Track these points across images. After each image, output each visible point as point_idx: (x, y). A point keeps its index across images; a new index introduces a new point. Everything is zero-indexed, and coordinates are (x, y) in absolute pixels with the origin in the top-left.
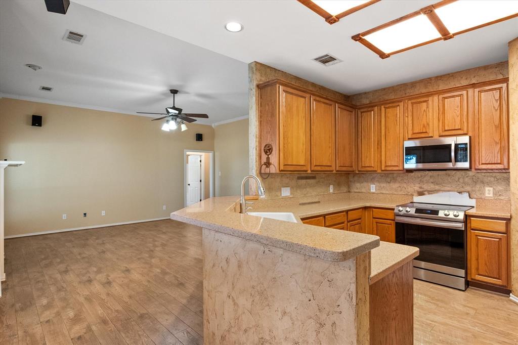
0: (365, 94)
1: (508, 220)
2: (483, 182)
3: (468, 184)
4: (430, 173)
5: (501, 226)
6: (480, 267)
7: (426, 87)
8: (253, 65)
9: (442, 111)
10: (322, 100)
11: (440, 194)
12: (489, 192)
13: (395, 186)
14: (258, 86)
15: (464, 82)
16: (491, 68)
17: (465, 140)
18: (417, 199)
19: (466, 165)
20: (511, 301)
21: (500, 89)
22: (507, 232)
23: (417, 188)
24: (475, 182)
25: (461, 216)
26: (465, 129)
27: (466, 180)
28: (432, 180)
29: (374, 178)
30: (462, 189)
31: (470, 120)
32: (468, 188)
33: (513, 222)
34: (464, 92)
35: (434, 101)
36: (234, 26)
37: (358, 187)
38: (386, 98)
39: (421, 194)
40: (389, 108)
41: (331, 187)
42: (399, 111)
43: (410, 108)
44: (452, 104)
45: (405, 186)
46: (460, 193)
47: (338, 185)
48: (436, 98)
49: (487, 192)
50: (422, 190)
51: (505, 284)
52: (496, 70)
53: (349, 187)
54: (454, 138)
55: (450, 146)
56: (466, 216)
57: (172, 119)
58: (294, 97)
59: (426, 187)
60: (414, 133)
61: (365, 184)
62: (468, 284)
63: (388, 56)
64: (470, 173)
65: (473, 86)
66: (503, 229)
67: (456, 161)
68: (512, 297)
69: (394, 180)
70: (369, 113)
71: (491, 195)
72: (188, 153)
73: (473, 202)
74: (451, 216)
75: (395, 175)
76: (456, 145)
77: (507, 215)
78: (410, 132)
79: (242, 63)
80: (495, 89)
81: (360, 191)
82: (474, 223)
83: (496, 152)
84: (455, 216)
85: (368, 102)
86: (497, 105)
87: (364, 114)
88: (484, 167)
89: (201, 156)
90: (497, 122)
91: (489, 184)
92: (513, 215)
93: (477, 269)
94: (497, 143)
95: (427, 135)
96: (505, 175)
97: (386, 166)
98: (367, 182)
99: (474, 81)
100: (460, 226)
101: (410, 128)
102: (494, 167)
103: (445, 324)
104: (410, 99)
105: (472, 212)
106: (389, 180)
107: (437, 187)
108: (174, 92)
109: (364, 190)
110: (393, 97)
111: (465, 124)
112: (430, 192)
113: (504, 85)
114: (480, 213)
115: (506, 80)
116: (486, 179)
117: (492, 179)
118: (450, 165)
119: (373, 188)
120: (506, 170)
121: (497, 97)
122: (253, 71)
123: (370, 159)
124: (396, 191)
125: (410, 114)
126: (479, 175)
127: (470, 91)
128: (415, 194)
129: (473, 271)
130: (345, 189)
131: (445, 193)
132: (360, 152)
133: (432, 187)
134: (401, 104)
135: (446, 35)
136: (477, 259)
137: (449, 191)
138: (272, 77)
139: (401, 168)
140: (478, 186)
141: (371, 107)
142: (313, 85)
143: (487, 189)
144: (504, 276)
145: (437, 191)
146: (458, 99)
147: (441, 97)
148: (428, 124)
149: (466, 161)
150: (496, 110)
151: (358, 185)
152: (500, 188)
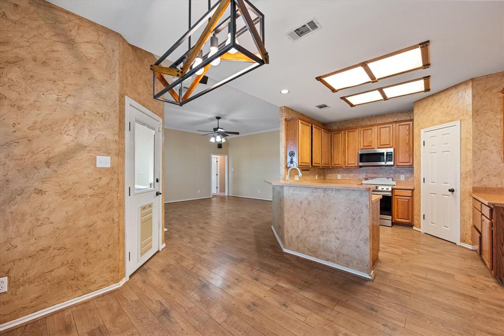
0: (335, 123)
1: (413, 190)
2: (399, 173)
3: (392, 174)
4: (372, 168)
5: (409, 193)
6: (399, 215)
7: (370, 121)
8: (283, 108)
9: (379, 135)
10: (317, 127)
11: (377, 179)
12: (402, 177)
13: (352, 175)
14: (286, 120)
15: (391, 120)
16: (404, 113)
17: (391, 150)
18: (364, 182)
19: (392, 163)
20: (414, 230)
21: (409, 124)
22: (412, 196)
23: (364, 176)
24: (396, 172)
25: (390, 189)
26: (391, 144)
27: (391, 171)
28: (373, 172)
29: (339, 171)
30: (389, 176)
31: (394, 139)
32: (392, 176)
33: (415, 191)
34: (391, 125)
35: (375, 129)
36: (285, 92)
37: (330, 176)
38: (348, 126)
39: (366, 179)
40: (350, 132)
41: (316, 176)
42: (356, 133)
43: (362, 132)
44: (385, 131)
45: (358, 175)
46: (387, 178)
47: (320, 175)
48: (376, 127)
49: (401, 177)
50: (366, 177)
51: (411, 222)
52: (406, 114)
53: (324, 176)
54: (386, 149)
55: (384, 153)
56: (392, 189)
57: (218, 135)
58: (305, 126)
59: (369, 175)
60: (364, 146)
61: (334, 174)
62: (393, 224)
63: (355, 106)
64: (393, 168)
65: (396, 122)
66: (410, 195)
67: (387, 161)
68: (414, 228)
69: (351, 172)
70: (338, 135)
71: (404, 179)
72: (213, 156)
73: (394, 183)
74: (385, 189)
75: (352, 169)
76: (387, 153)
77: (412, 188)
78: (362, 146)
79: (276, 106)
80: (407, 124)
81: (330, 178)
82: (397, 192)
83: (407, 156)
84: (387, 189)
85: (336, 128)
86: (407, 132)
87: (335, 135)
88: (401, 164)
89: (217, 158)
90: (407, 142)
91: (403, 173)
92: (415, 188)
93: (398, 216)
94: (407, 152)
95: (370, 147)
96: (411, 169)
97: (348, 164)
98: (336, 173)
99: (395, 120)
100: (389, 194)
101: (362, 143)
102: (406, 164)
103: (385, 238)
104: (362, 128)
105: (394, 187)
106: (348, 172)
107: (376, 175)
108: (218, 118)
109: (333, 178)
110: (351, 126)
111: (391, 142)
112: (372, 178)
113: (411, 122)
114: (399, 187)
115: (412, 120)
116: (401, 171)
117: (404, 171)
118: (383, 163)
119: (339, 177)
120: (412, 166)
121: (408, 128)
122: (283, 111)
123: (338, 160)
124: (353, 178)
125: (362, 135)
126: (398, 169)
127: (394, 124)
128: (364, 179)
129: (396, 217)
130: (322, 177)
131: (379, 179)
132: (333, 156)
133: (372, 175)
134: (357, 130)
135: (385, 98)
136: (398, 211)
137: (382, 177)
138: (294, 116)
139: (357, 165)
140: (397, 174)
141: (339, 131)
142: (309, 118)
143: (401, 176)
144: (410, 218)
145: (376, 177)
146: (388, 128)
147: (379, 127)
148: (372, 142)
149: (392, 161)
150: (407, 135)
151: (330, 175)
152: (408, 175)
